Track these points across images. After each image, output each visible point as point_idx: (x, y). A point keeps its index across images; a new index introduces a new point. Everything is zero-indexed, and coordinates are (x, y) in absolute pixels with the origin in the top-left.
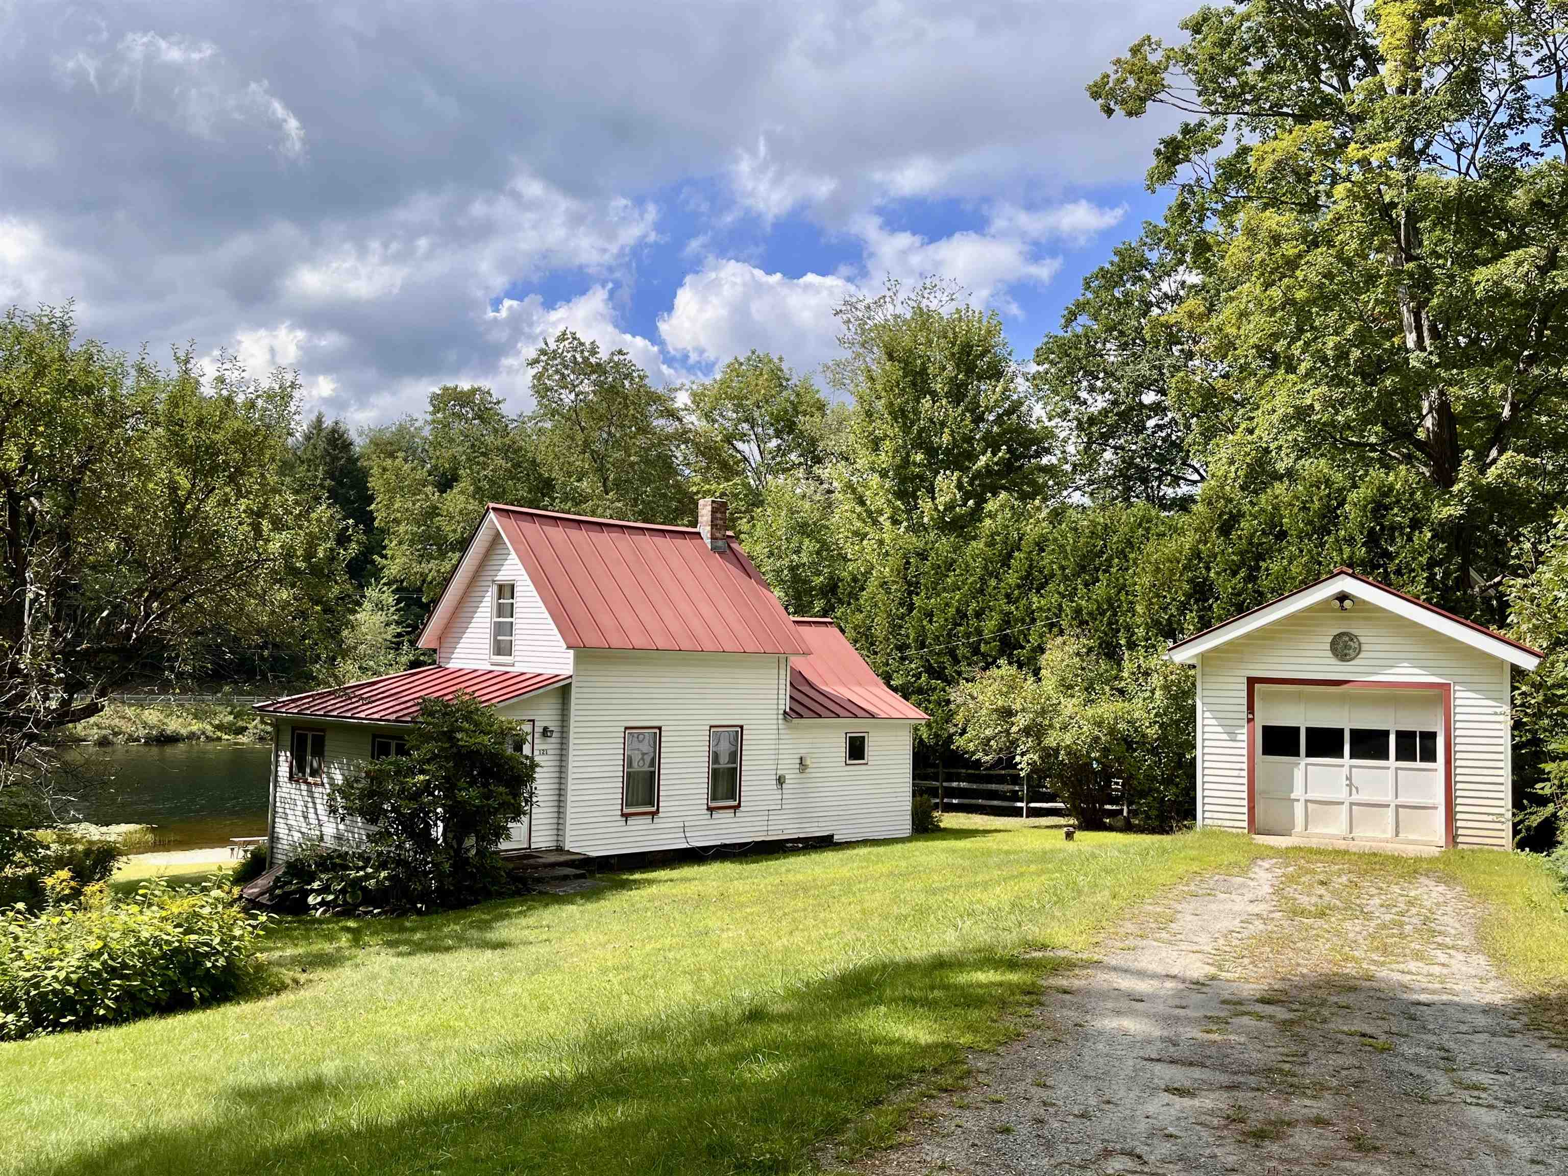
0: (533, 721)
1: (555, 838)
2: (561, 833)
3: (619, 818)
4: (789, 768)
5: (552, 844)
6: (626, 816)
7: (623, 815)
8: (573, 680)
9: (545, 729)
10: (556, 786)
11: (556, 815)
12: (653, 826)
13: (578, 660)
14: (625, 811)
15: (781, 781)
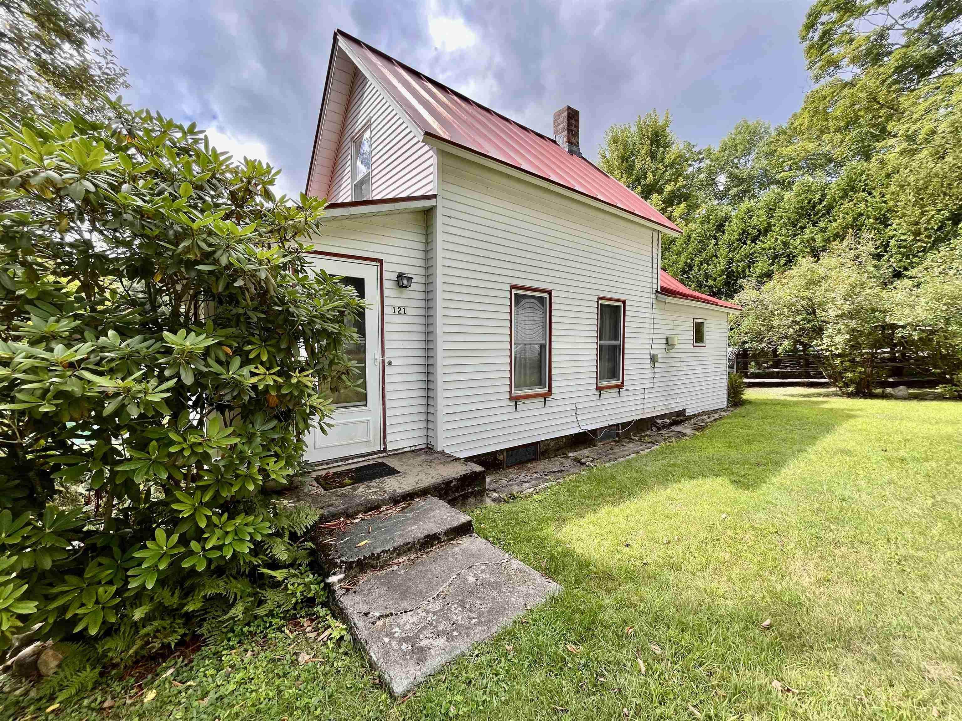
0: (381, 261)
1: (424, 433)
2: (431, 426)
3: (508, 403)
4: (659, 347)
5: (419, 442)
6: (515, 400)
7: (511, 398)
8: (439, 203)
9: (400, 276)
10: (422, 361)
11: (423, 401)
12: (545, 411)
13: (443, 170)
14: (515, 393)
15: (653, 359)
